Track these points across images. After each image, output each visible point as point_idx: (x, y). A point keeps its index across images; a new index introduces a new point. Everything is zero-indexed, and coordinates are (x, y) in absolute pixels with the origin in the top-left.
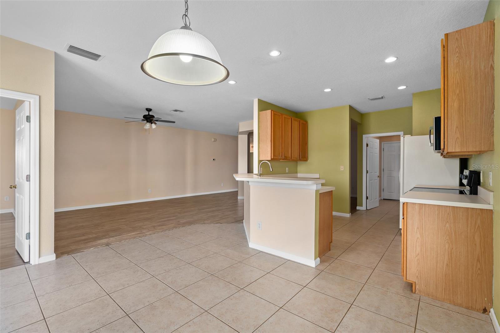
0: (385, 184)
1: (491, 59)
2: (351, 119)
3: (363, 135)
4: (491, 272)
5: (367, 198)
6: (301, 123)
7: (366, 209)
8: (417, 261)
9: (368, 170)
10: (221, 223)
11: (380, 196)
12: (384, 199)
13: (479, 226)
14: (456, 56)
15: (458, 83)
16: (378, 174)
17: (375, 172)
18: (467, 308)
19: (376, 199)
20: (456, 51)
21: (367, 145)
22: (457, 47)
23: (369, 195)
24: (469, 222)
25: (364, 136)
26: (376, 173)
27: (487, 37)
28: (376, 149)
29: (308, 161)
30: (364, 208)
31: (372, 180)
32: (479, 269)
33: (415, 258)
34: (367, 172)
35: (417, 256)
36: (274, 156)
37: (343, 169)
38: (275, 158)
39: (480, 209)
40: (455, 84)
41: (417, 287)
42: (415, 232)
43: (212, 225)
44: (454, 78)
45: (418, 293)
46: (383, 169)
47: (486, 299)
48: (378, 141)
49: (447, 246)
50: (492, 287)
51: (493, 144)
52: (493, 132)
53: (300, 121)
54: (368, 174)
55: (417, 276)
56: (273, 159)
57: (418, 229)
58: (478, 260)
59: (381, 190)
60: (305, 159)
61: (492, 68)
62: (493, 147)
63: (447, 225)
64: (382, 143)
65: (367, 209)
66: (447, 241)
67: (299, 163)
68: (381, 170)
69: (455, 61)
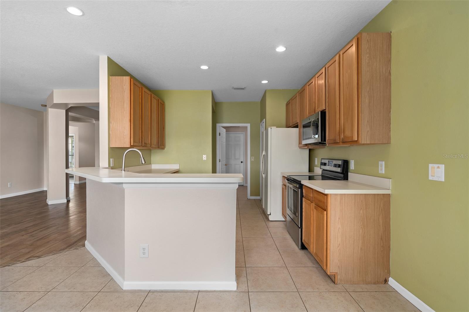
1: (389, 66)
2: (212, 105)
3: (217, 124)
4: (389, 247)
6: (159, 103)
8: (339, 251)
9: (220, 158)
10: (39, 257)
13: (382, 209)
14: (367, 56)
15: (368, 81)
16: (225, 162)
18: (375, 283)
20: (367, 52)
21: (219, 134)
22: (368, 48)
24: (376, 207)
27: (387, 46)
28: (224, 138)
29: (165, 149)
32: (382, 246)
33: (337, 248)
34: (219, 161)
35: (338, 247)
36: (134, 142)
37: (206, 158)
38: (135, 144)
39: (383, 194)
40: (367, 81)
41: (339, 277)
42: (337, 222)
43: (19, 265)
44: (365, 76)
45: (339, 283)
47: (386, 271)
48: (225, 130)
49: (361, 231)
50: (390, 260)
51: (389, 138)
52: (390, 128)
53: (158, 100)
54: (220, 163)
55: (339, 266)
56: (133, 146)
57: (339, 220)
58: (381, 239)
60: (162, 147)
61: (390, 73)
62: (390, 141)
63: (361, 212)
66: (361, 227)
67: (153, 151)
69: (367, 60)
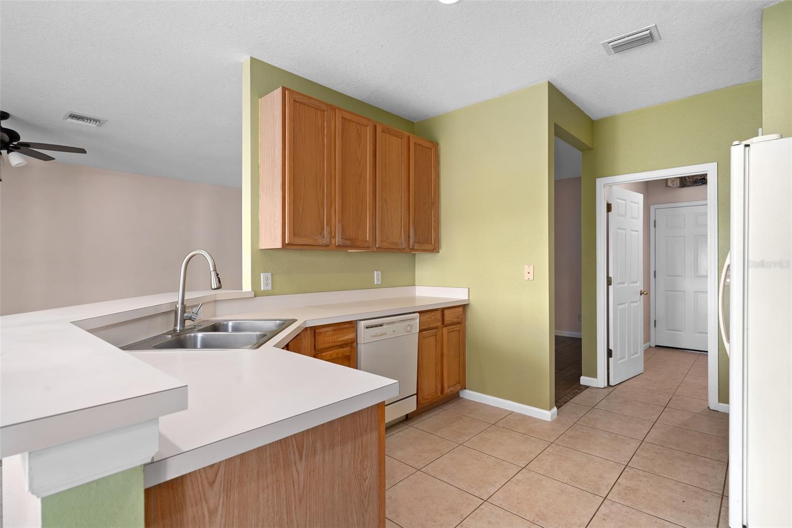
0: (660, 310)
2: (556, 125)
3: (597, 179)
5: (610, 353)
6: (412, 145)
7: (606, 385)
9: (611, 275)
11: (647, 338)
12: (656, 346)
16: (640, 286)
17: (633, 282)
19: (637, 353)
21: (609, 207)
23: (615, 346)
25: (600, 182)
26: (635, 285)
28: (636, 218)
29: (441, 251)
30: (600, 382)
31: (624, 304)
34: (609, 282)
36: (292, 235)
37: (532, 273)
46: (655, 272)
48: (640, 197)
53: (409, 138)
54: (611, 287)
56: (288, 244)
59: (649, 323)
64: (652, 208)
65: (610, 384)
67: (420, 257)
68: (649, 274)
